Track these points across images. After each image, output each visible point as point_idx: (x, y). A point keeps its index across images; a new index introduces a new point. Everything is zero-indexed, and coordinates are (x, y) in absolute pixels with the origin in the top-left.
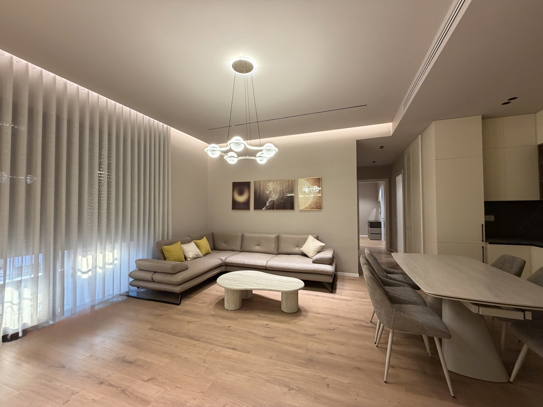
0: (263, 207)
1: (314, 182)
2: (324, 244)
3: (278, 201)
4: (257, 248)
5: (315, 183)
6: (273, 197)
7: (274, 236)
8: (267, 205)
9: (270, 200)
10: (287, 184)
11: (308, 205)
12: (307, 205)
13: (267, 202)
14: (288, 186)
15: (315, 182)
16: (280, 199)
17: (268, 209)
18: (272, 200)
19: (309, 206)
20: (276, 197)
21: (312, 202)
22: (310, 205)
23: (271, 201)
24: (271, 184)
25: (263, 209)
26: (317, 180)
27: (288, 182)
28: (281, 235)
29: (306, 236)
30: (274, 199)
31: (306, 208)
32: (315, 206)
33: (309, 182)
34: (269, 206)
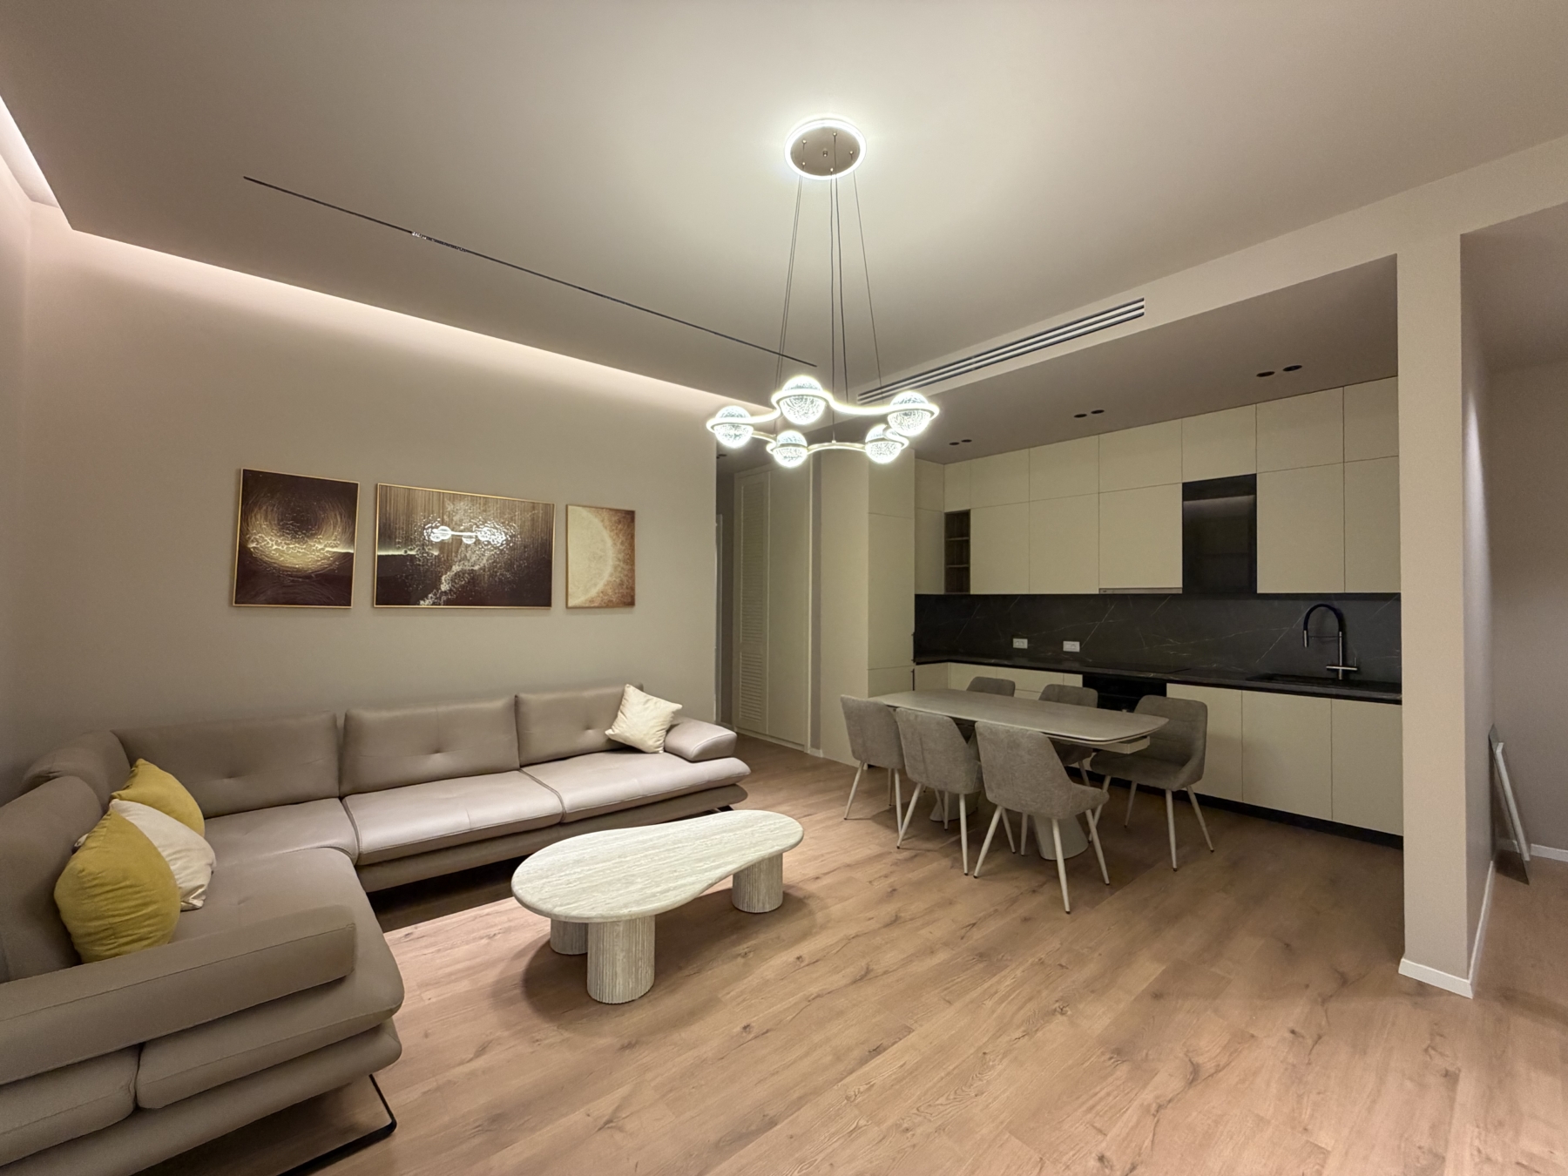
0: (424, 597)
1: (615, 522)
2: (679, 706)
3: (492, 576)
4: (438, 762)
5: (620, 526)
6: (474, 559)
7: (499, 704)
8: (444, 587)
9: (456, 568)
10: (528, 515)
11: (598, 593)
12: (593, 592)
13: (443, 578)
14: (533, 525)
15: (619, 522)
16: (500, 568)
17: (448, 603)
18: (467, 568)
19: (601, 595)
20: (485, 559)
21: (609, 582)
22: (602, 592)
23: (463, 572)
24: (462, 505)
25: (424, 604)
26: (624, 517)
27: (534, 508)
28: (523, 696)
29: (616, 690)
30: (476, 568)
31: (592, 601)
32: (617, 595)
33: (603, 521)
34: (451, 590)
